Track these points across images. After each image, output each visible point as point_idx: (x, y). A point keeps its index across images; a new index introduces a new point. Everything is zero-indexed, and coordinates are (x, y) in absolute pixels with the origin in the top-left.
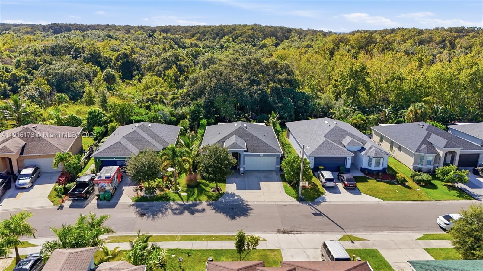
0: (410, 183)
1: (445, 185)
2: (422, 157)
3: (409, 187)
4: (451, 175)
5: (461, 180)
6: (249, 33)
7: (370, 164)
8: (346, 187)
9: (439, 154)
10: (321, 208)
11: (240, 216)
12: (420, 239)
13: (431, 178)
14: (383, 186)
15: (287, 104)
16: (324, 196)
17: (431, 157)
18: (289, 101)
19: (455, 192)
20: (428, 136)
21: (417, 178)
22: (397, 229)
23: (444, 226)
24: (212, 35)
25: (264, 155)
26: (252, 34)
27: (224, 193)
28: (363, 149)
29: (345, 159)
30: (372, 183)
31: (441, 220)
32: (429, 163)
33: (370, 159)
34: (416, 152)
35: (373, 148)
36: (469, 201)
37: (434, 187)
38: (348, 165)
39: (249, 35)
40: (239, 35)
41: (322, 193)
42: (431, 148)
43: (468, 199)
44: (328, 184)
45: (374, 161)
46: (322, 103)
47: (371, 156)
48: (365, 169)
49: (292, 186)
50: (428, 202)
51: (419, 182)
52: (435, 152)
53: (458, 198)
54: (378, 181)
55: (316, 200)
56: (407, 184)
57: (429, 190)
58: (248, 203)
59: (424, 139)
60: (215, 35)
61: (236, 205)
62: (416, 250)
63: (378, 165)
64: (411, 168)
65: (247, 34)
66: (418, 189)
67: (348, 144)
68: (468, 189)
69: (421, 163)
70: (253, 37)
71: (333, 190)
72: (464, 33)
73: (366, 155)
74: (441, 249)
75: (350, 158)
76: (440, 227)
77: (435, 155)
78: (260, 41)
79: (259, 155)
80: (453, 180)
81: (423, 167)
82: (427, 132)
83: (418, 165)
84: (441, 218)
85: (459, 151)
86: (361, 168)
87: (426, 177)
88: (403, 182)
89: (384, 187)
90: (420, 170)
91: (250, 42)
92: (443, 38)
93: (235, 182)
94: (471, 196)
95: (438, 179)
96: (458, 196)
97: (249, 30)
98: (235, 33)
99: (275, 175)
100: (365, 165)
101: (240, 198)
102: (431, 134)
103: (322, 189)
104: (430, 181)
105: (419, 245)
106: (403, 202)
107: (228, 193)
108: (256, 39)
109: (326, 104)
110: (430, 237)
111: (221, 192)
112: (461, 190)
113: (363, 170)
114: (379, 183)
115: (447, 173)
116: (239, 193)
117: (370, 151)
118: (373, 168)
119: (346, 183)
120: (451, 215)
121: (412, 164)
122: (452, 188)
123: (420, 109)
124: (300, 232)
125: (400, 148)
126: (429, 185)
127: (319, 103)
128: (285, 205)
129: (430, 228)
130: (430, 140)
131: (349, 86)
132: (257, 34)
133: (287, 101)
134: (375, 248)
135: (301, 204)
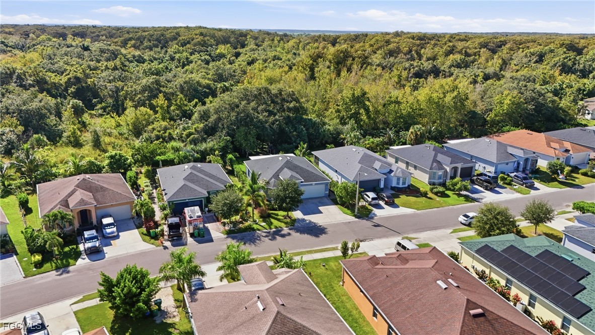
0: (430, 195)
1: (454, 194)
2: (435, 173)
3: (430, 198)
4: (459, 186)
5: (466, 189)
6: (199, 40)
7: (398, 183)
8: (387, 203)
9: (446, 170)
10: (376, 220)
11: (321, 234)
12: (452, 233)
13: (444, 190)
14: (412, 199)
15: (301, 132)
16: (373, 212)
17: (440, 173)
18: (302, 129)
19: (462, 198)
20: (436, 156)
21: (435, 190)
22: (435, 228)
23: (464, 222)
24: (152, 42)
25: (316, 184)
26: (202, 40)
27: (295, 220)
28: (391, 171)
29: (379, 181)
30: (403, 198)
31: (462, 219)
32: (440, 178)
33: (398, 179)
34: (430, 169)
35: (399, 170)
36: (473, 203)
37: (448, 196)
38: (382, 186)
39: (198, 41)
40: (186, 42)
41: (372, 210)
42: (440, 166)
43: (472, 202)
44: (373, 202)
45: (401, 179)
46: (331, 128)
47: (399, 176)
48: (395, 187)
49: (345, 207)
50: (448, 207)
51: (436, 194)
52: (443, 168)
53: (466, 202)
54: (407, 196)
55: (370, 216)
56: (428, 196)
57: (445, 199)
58: (320, 225)
59: (433, 159)
60: (156, 42)
61: (311, 227)
62: (453, 239)
63: (404, 183)
64: (427, 183)
65: (195, 41)
66: (438, 199)
67: (380, 168)
68: (470, 194)
69: (434, 178)
70: (204, 44)
71: (378, 206)
72: (425, 40)
73: (395, 176)
74: (467, 237)
75: (384, 179)
76: (461, 223)
77: (443, 171)
78: (214, 50)
79: (312, 185)
80: (460, 189)
81: (436, 181)
82: (434, 152)
83: (432, 180)
84: (461, 216)
85: (460, 166)
86: (391, 186)
87: (441, 189)
88: (425, 195)
89: (414, 200)
90: (434, 184)
91: (204, 52)
92: (409, 48)
93: (298, 210)
94: (474, 200)
95: (450, 189)
96: (465, 201)
97: (196, 35)
98: (181, 39)
99: (326, 200)
100: (394, 184)
101: (310, 222)
102: (437, 154)
103: (370, 207)
104: (444, 191)
105: (452, 236)
106: (431, 210)
107: (299, 219)
108: (209, 48)
109: (335, 130)
110: (457, 231)
111: (293, 218)
112: (466, 197)
113: (393, 188)
114: (408, 197)
115: (456, 184)
116: (307, 218)
117: (397, 172)
118: (401, 186)
119: (386, 199)
120: (467, 214)
121: (427, 180)
122: (459, 195)
123: (419, 131)
124: (372, 239)
125: (415, 167)
126: (443, 195)
127: (329, 129)
128: (349, 222)
129: (455, 225)
130: (438, 159)
131: (353, 111)
132: (208, 40)
133: (300, 129)
134: (426, 242)
135: (360, 220)
